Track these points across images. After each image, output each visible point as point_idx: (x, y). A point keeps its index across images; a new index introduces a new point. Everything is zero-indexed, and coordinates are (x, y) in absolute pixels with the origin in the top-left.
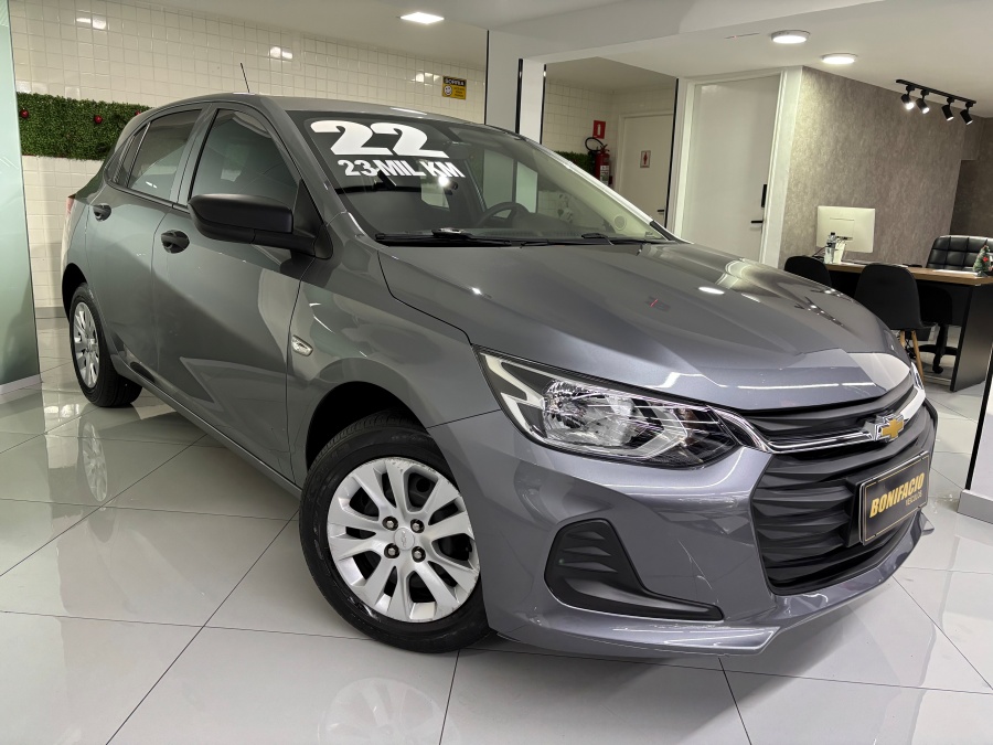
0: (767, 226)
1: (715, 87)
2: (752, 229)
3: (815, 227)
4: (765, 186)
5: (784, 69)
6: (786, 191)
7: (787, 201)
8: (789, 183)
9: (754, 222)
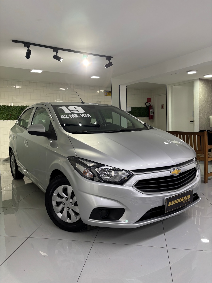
0: (195, 122)
1: (177, 86)
2: (191, 124)
3: (209, 121)
4: (193, 111)
5: (194, 80)
6: (199, 112)
7: (199, 115)
8: (200, 110)
9: (191, 122)
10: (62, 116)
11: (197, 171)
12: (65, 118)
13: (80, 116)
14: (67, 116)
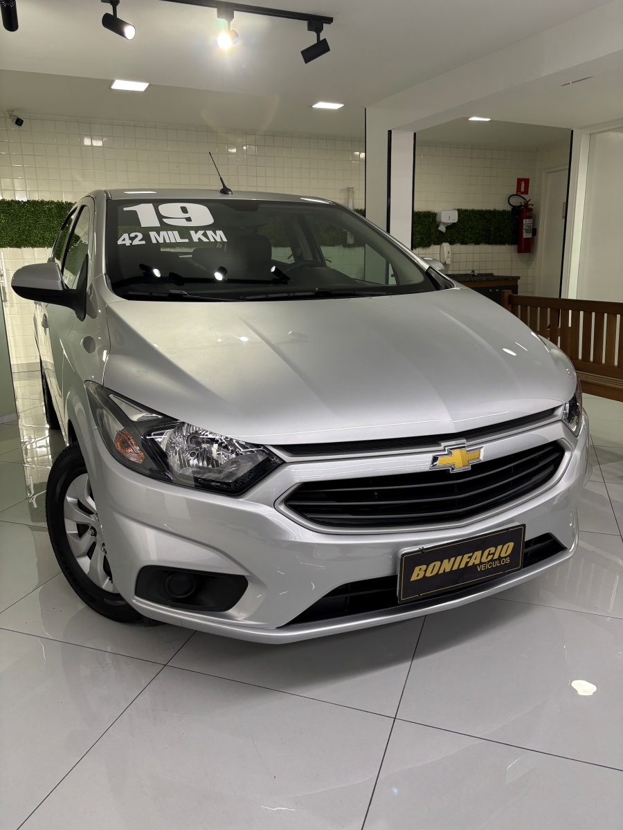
10: (126, 236)
11: (567, 455)
12: (131, 244)
13: (190, 238)
14: (140, 236)
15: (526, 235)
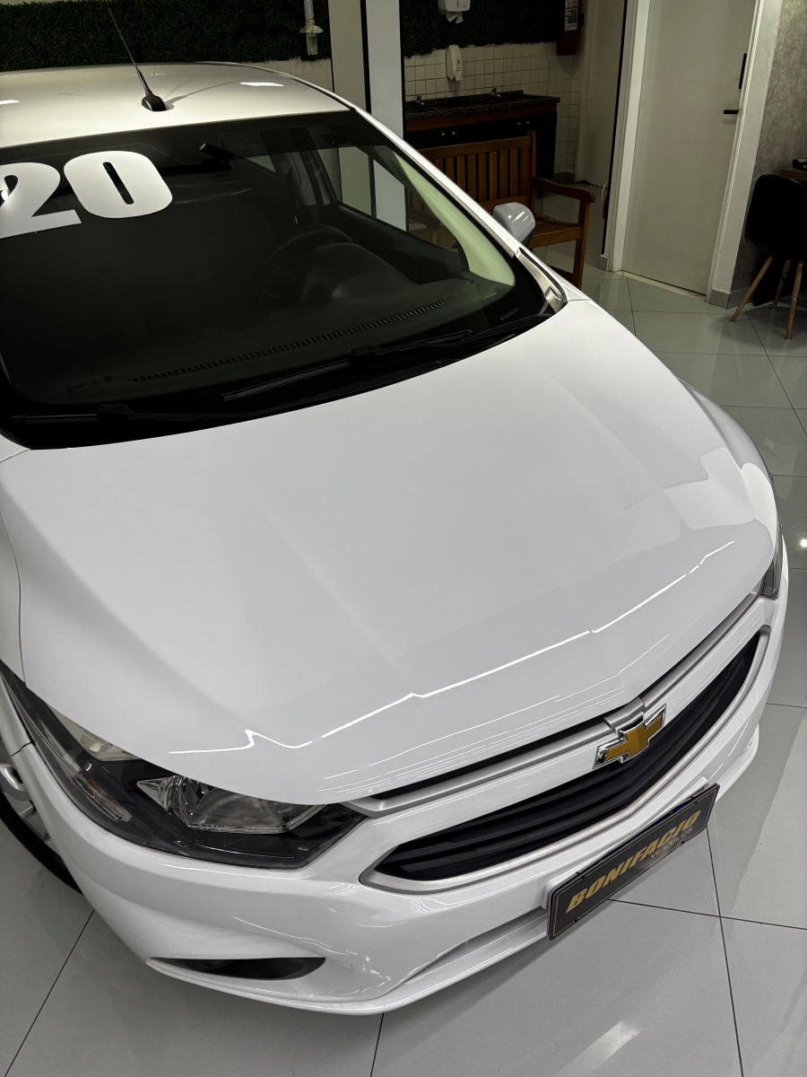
0: (743, 118)
2: (725, 122)
4: (745, 56)
6: (770, 66)
7: (771, 81)
8: (776, 53)
9: (726, 112)
15: (569, 27)
